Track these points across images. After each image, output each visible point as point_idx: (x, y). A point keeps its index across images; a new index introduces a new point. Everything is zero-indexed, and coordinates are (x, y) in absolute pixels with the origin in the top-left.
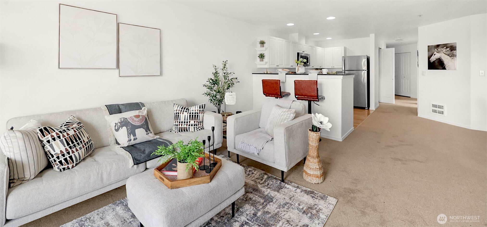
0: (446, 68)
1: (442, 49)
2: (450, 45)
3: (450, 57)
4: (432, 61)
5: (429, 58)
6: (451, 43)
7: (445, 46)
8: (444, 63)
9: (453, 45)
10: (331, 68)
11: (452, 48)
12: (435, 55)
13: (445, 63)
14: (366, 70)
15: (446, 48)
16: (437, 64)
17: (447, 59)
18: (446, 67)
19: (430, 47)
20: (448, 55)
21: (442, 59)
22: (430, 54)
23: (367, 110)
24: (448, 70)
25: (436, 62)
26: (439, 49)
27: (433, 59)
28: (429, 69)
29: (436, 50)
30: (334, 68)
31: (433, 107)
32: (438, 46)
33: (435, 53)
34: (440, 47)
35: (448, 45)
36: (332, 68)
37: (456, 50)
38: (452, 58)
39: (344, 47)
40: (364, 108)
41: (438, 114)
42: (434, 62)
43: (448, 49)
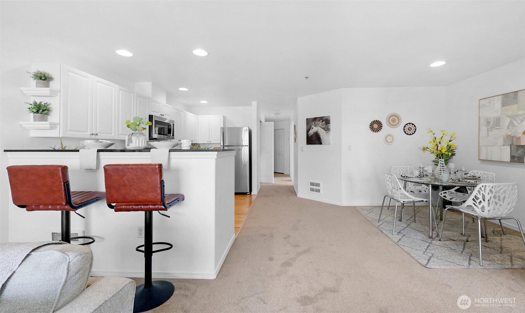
0: (322, 143)
1: (319, 122)
2: (326, 118)
3: (325, 130)
4: (310, 135)
5: (308, 132)
6: (326, 117)
7: (321, 118)
8: (320, 138)
9: (328, 118)
10: (207, 143)
11: (326, 121)
12: (312, 128)
13: (322, 137)
14: (248, 146)
15: (322, 121)
16: (314, 138)
17: (323, 133)
18: (322, 141)
19: (308, 120)
20: (324, 129)
21: (319, 133)
22: (309, 128)
23: (249, 195)
24: (324, 144)
25: (314, 136)
26: (316, 123)
27: (311, 132)
28: (307, 144)
29: (313, 123)
30: (210, 143)
31: (311, 185)
32: (315, 119)
33: (313, 126)
34: (317, 120)
35: (324, 118)
36: (209, 143)
37: (330, 124)
38: (327, 132)
39: (223, 116)
40: (245, 194)
41: (315, 192)
42: (312, 136)
43: (324, 122)
